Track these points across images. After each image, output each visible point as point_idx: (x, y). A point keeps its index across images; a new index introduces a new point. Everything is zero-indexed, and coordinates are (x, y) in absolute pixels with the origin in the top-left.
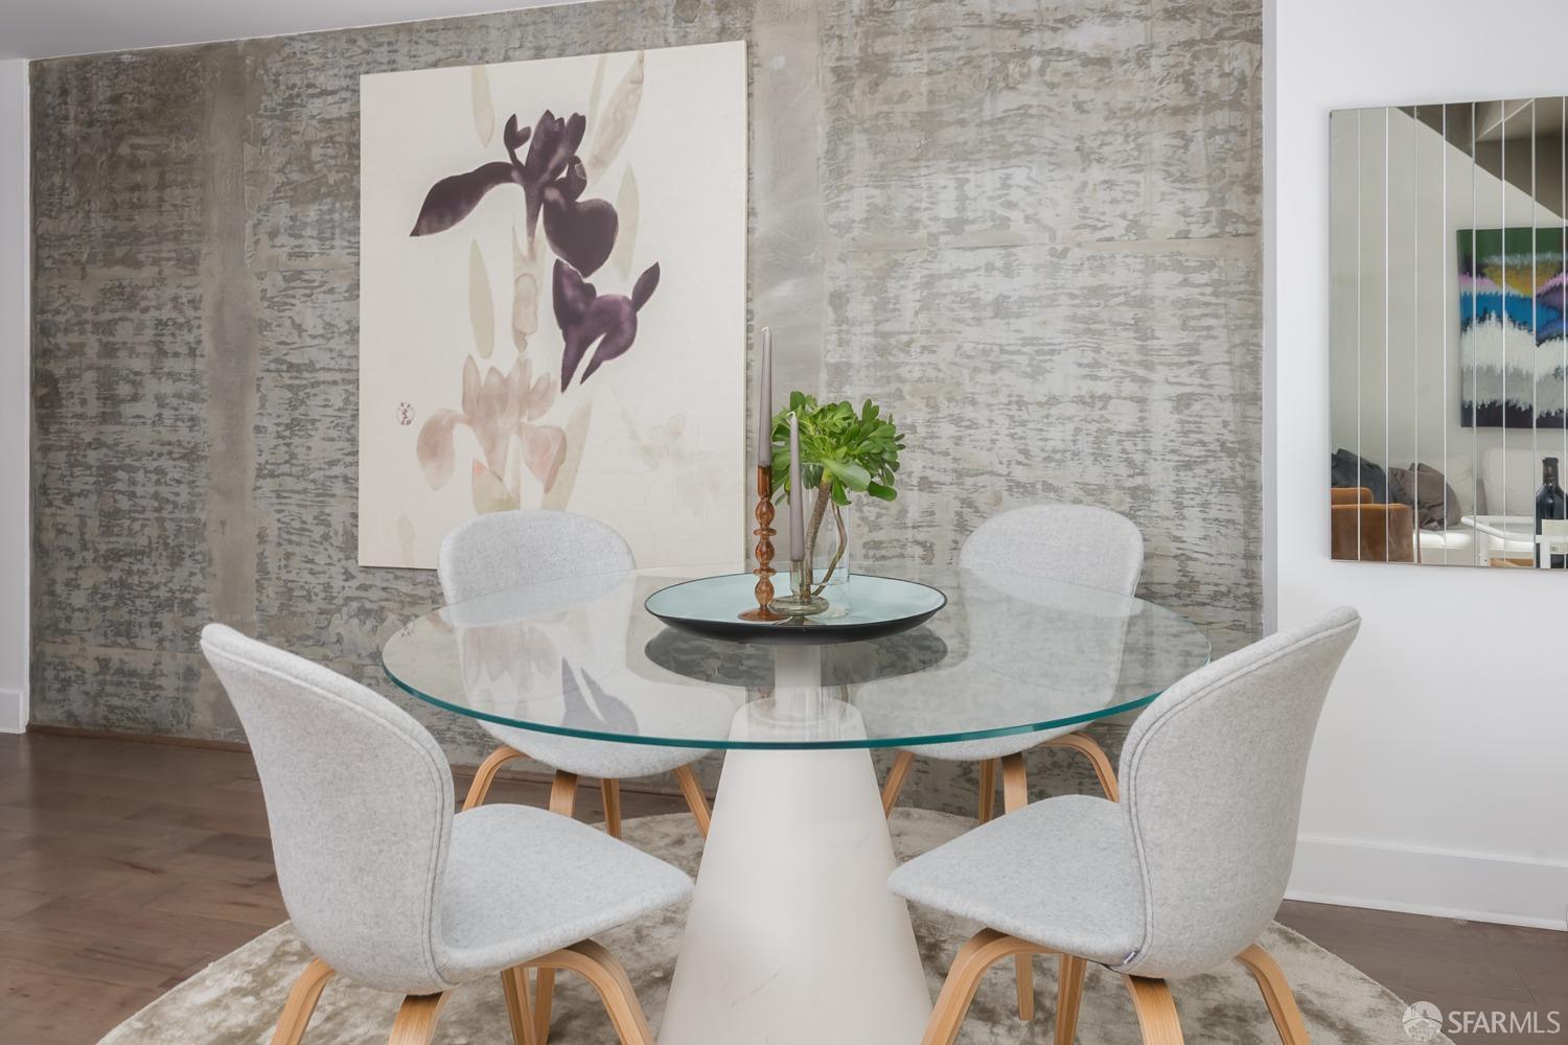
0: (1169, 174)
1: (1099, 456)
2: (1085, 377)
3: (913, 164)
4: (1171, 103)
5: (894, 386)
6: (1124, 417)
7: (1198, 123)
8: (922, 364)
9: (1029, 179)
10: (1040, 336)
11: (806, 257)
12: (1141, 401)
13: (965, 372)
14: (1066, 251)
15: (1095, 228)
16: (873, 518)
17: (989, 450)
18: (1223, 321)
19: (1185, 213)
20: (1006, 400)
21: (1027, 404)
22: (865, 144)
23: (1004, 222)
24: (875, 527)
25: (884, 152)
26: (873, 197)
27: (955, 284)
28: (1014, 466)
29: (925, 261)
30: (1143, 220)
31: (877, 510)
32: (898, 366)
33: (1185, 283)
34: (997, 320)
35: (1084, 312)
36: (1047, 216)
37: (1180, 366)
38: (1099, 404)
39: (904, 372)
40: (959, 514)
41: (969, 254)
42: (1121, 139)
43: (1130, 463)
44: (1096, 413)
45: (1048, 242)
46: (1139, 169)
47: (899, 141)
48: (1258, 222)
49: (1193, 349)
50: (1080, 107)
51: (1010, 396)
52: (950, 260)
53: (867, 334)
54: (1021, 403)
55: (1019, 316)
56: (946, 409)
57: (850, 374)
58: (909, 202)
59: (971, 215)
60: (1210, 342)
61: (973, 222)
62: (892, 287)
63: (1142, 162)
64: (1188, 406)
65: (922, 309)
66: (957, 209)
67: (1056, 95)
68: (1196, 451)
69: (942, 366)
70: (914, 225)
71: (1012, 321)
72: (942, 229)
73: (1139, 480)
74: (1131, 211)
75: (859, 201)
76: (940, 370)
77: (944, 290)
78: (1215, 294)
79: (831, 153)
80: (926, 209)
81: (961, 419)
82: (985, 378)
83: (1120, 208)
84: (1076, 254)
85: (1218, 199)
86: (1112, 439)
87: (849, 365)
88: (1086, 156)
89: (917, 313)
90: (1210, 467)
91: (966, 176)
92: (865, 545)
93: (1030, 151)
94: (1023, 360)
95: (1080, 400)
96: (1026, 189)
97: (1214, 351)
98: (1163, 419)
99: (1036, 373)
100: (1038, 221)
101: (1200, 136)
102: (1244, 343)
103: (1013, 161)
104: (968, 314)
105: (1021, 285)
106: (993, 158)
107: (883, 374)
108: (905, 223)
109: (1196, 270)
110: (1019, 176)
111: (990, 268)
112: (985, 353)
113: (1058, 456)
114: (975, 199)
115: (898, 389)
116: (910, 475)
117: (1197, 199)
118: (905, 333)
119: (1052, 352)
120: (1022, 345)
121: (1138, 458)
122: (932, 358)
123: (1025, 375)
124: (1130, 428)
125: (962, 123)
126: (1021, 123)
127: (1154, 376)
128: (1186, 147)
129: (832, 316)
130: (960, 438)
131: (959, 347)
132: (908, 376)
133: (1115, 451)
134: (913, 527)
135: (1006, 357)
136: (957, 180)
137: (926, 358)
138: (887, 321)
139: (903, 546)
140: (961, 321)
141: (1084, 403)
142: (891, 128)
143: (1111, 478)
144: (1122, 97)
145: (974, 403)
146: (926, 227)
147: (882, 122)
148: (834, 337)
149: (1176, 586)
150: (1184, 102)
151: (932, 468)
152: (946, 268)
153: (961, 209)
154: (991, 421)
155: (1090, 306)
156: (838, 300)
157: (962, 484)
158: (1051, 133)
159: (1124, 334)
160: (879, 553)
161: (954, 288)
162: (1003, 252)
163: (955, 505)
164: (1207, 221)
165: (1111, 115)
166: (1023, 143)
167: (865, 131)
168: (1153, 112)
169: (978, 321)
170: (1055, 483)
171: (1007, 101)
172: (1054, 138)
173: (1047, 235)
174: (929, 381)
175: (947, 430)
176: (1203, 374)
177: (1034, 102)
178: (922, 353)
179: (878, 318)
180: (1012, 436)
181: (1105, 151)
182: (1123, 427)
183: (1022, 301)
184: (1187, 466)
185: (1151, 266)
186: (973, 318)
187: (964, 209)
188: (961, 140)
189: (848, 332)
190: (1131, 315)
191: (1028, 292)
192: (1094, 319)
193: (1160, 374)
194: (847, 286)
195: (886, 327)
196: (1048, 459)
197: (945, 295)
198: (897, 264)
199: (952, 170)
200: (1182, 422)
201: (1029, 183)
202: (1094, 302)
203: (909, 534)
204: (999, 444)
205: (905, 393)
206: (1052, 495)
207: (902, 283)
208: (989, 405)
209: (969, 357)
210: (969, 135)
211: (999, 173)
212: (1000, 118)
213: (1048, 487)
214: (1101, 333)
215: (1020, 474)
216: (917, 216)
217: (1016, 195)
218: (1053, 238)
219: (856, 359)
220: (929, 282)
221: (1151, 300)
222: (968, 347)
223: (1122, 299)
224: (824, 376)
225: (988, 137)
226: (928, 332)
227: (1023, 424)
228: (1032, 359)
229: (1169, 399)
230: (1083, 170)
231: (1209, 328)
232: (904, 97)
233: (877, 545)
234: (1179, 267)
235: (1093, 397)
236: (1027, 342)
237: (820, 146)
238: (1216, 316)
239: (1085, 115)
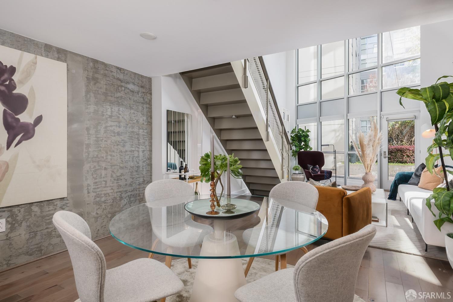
0: (141, 113)
1: (133, 161)
2: (131, 147)
3: (103, 102)
4: (142, 102)
5: (100, 148)
6: (136, 154)
7: (145, 106)
8: (105, 144)
9: (122, 110)
10: (124, 139)
11: (80, 119)
12: (138, 151)
13: (113, 146)
14: (128, 124)
15: (132, 121)
16: (95, 177)
17: (116, 161)
18: (148, 138)
19: (143, 120)
20: (119, 151)
21: (122, 152)
22: (93, 96)
23: (119, 117)
24: (96, 179)
25: (97, 98)
26: (95, 108)
27: (110, 128)
28: (120, 164)
29: (105, 123)
30: (139, 120)
31: (96, 175)
32: (100, 144)
33: (144, 132)
34: (118, 136)
35: (131, 135)
36: (125, 117)
37: (143, 145)
38: (133, 152)
39: (101, 145)
40: (111, 174)
41: (113, 122)
42: (135, 106)
43: (137, 162)
44: (132, 153)
45: (125, 122)
46: (138, 112)
47: (100, 97)
48: (152, 123)
49: (144, 143)
50: (130, 98)
51: (120, 150)
52: (110, 123)
53: (94, 137)
54: (121, 152)
55: (121, 135)
56: (109, 153)
57: (90, 146)
58: (102, 110)
59: (113, 115)
60: (147, 142)
61: (114, 116)
62: (99, 127)
63: (138, 110)
64: (144, 152)
65: (105, 133)
66: (111, 113)
67: (126, 95)
68: (145, 159)
69: (108, 144)
70: (103, 115)
71: (120, 136)
72: (108, 117)
73: (138, 165)
74: (137, 119)
75: (92, 108)
76: (108, 145)
77: (109, 129)
78: (147, 134)
79: (86, 96)
80: (105, 112)
81: (112, 155)
82: (116, 147)
83: (136, 118)
84: (129, 125)
85: (147, 119)
86: (135, 158)
87: (90, 144)
88: (131, 108)
89: (104, 134)
90: (146, 162)
91: (112, 107)
92: (94, 183)
93: (123, 105)
94: (122, 144)
95: (130, 151)
96: (122, 112)
97: (147, 143)
98: (141, 154)
99: (124, 146)
100: (124, 118)
101: (145, 108)
102: (150, 142)
103: (120, 106)
104: (113, 134)
105: (122, 130)
106: (117, 105)
107: (97, 146)
108: (101, 115)
109: (145, 130)
110: (121, 109)
111: (116, 126)
112: (116, 142)
113: (127, 161)
114: (114, 112)
115: (100, 149)
116: (102, 167)
117: (145, 118)
118: (101, 137)
119: (126, 142)
120: (122, 141)
121: (138, 161)
122: (107, 143)
123: (122, 147)
124: (137, 156)
125: (111, 96)
126: (121, 99)
127: (140, 147)
128: (143, 109)
129: (86, 133)
130: (111, 159)
131: (112, 141)
132: (102, 146)
133: (135, 160)
134: (103, 178)
135: (119, 143)
136: (111, 108)
137: (105, 143)
138: (98, 135)
139: (101, 182)
140: (112, 136)
141: (131, 152)
142: (99, 94)
143: (134, 165)
144: (136, 99)
145: (114, 152)
146: (105, 116)
147: (97, 92)
148: (87, 138)
149: (143, 182)
150: (143, 102)
151: (106, 165)
152: (109, 125)
153: (112, 113)
154: (117, 155)
155: (131, 134)
156: (88, 129)
157: (112, 168)
158: (126, 102)
159: (136, 140)
160: (96, 184)
161: (110, 129)
162: (119, 123)
163: (111, 172)
164: (146, 122)
165: (134, 101)
166: (122, 103)
167: (93, 93)
168: (139, 102)
169: (115, 136)
170: (127, 166)
171: (119, 95)
172: (126, 103)
173: (125, 121)
174: (106, 147)
175: (109, 157)
176: (146, 147)
177: (123, 96)
178: (105, 142)
179: (97, 134)
180: (120, 158)
181: (133, 107)
182: (136, 156)
183: (122, 133)
184: (144, 162)
185: (139, 129)
186: (114, 135)
187: (112, 114)
188: (111, 100)
189: (90, 137)
190: (137, 136)
191: (122, 131)
192: (132, 137)
193: (141, 147)
194: (90, 126)
195: (98, 136)
196: (126, 162)
197: (109, 130)
198: (100, 123)
199: (110, 106)
200: (143, 155)
201: (122, 111)
202: (132, 134)
203: (102, 179)
204: (118, 160)
205: (102, 150)
206: (126, 169)
207: (101, 127)
208: (116, 152)
209: (113, 143)
210: (113, 99)
211: (118, 108)
212: (118, 97)
213: (126, 167)
214: (133, 139)
215: (121, 165)
216: (104, 113)
217: (120, 112)
218: (126, 122)
219: (92, 143)
220: (106, 127)
221: (139, 134)
222: (113, 141)
223: (136, 134)
224: (85, 146)
225: (116, 100)
226: (106, 138)
227: (122, 156)
228: (123, 144)
229: (142, 151)
230: (130, 110)
231: (146, 139)
232: (101, 88)
233: (96, 183)
234: (143, 129)
235: (132, 151)
236: (123, 140)
237: (84, 94)
238: (147, 138)
239: (130, 101)
